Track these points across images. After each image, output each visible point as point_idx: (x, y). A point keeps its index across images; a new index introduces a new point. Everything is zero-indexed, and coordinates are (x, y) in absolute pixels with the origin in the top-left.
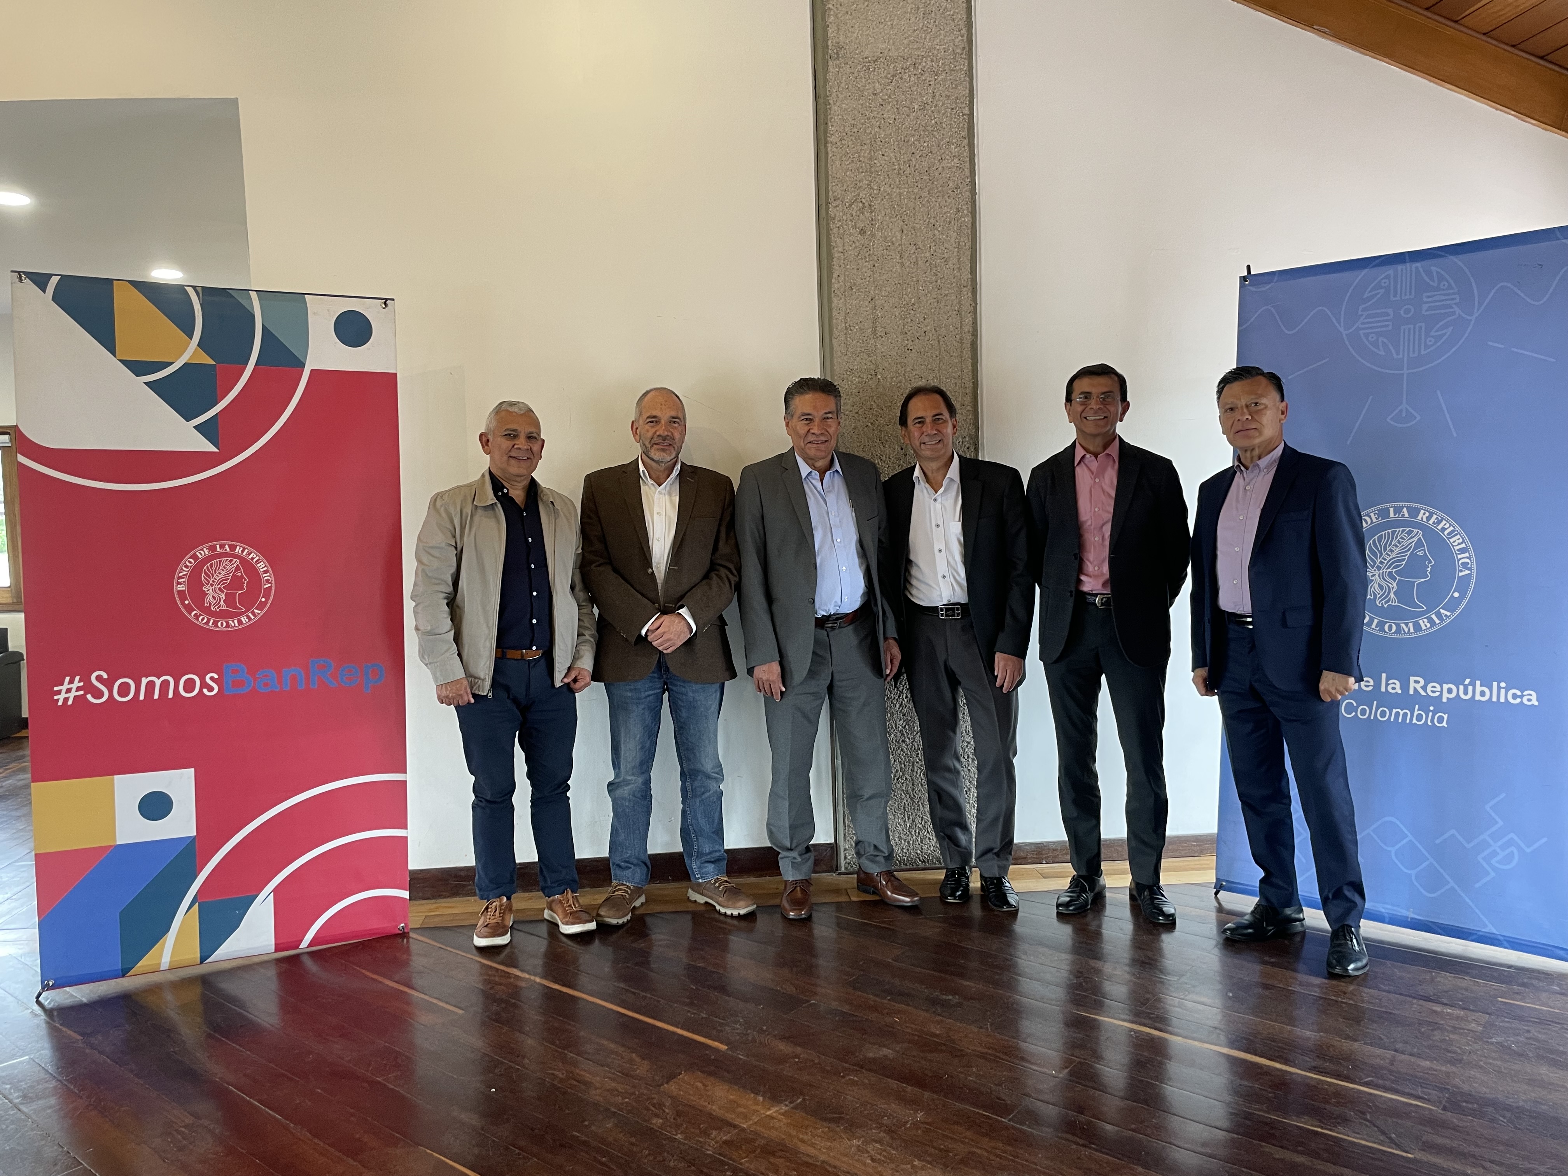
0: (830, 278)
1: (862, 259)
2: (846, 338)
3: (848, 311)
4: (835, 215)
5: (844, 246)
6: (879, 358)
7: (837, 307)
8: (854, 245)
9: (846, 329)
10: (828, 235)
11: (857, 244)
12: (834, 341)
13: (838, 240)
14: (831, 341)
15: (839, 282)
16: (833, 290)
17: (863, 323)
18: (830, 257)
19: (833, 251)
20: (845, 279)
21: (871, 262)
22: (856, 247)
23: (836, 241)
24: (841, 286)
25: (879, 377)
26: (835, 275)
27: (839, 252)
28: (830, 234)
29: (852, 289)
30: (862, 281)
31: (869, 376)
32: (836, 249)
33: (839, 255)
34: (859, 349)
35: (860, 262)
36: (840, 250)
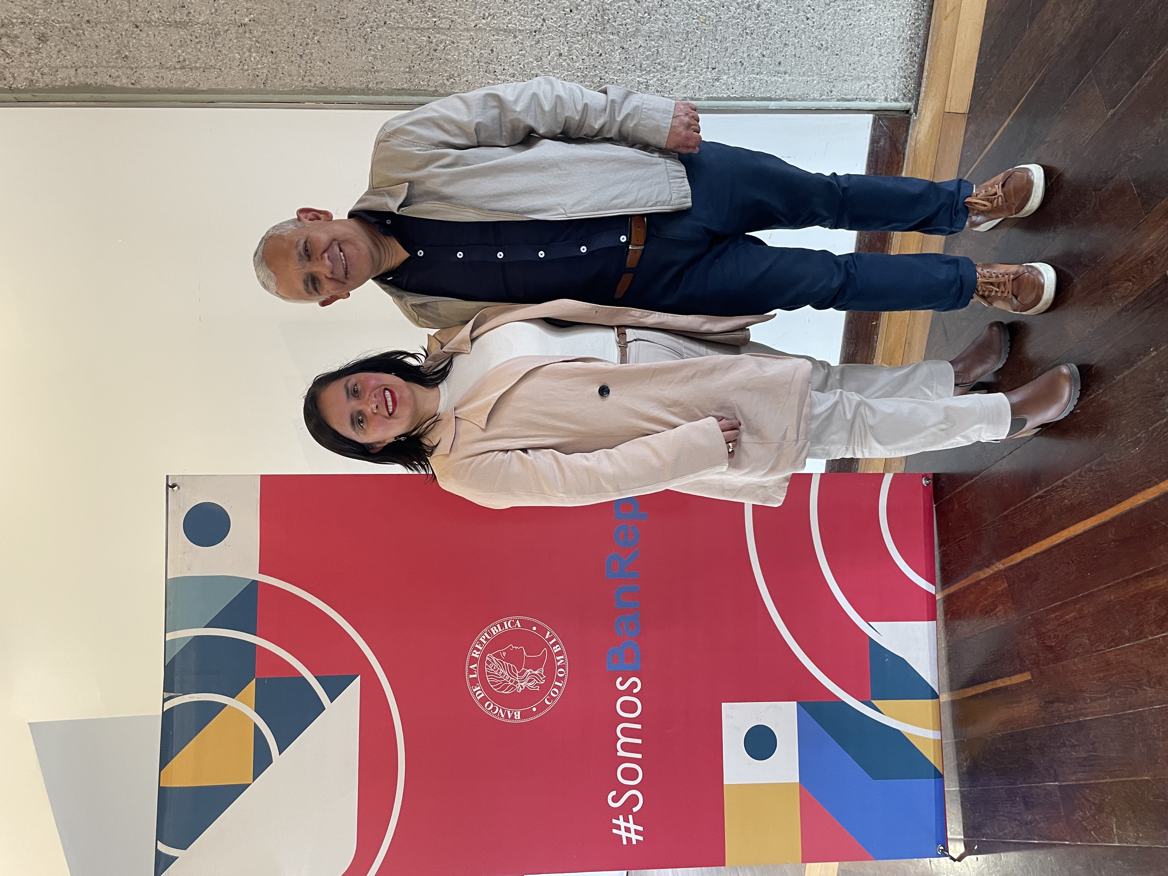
0: (113, 90)
1: (81, 40)
2: (197, 68)
3: (157, 63)
4: (25, 79)
5: (67, 67)
6: (220, 19)
7: (154, 80)
8: (64, 52)
9: (182, 68)
10: (55, 90)
11: (62, 46)
12: (202, 87)
13: (60, 75)
14: (203, 92)
15: (118, 77)
16: (131, 86)
17: (172, 41)
18: (86, 88)
19: (77, 84)
20: (113, 67)
21: (84, 26)
22: (66, 49)
23: (62, 78)
24: (123, 73)
25: (247, 20)
26: (110, 82)
27: (76, 74)
28: (54, 87)
29: (126, 56)
30: (113, 42)
31: (247, 35)
32: (73, 80)
33: (80, 75)
34: (210, 50)
35: (86, 43)
36: (72, 72)
